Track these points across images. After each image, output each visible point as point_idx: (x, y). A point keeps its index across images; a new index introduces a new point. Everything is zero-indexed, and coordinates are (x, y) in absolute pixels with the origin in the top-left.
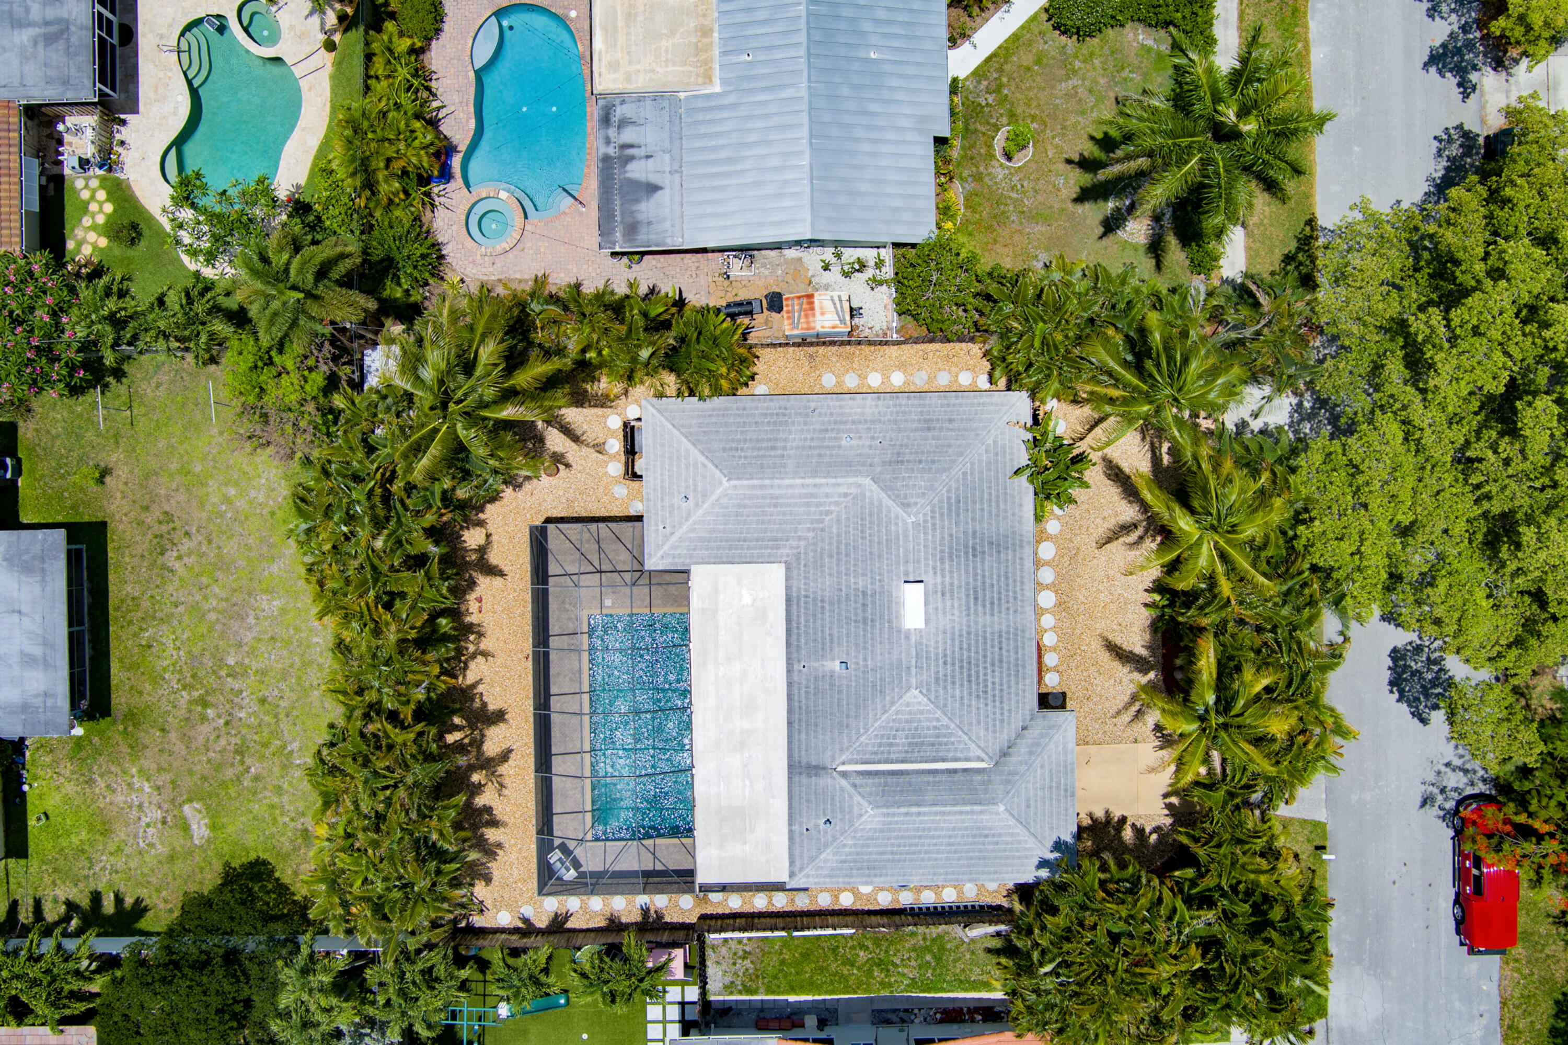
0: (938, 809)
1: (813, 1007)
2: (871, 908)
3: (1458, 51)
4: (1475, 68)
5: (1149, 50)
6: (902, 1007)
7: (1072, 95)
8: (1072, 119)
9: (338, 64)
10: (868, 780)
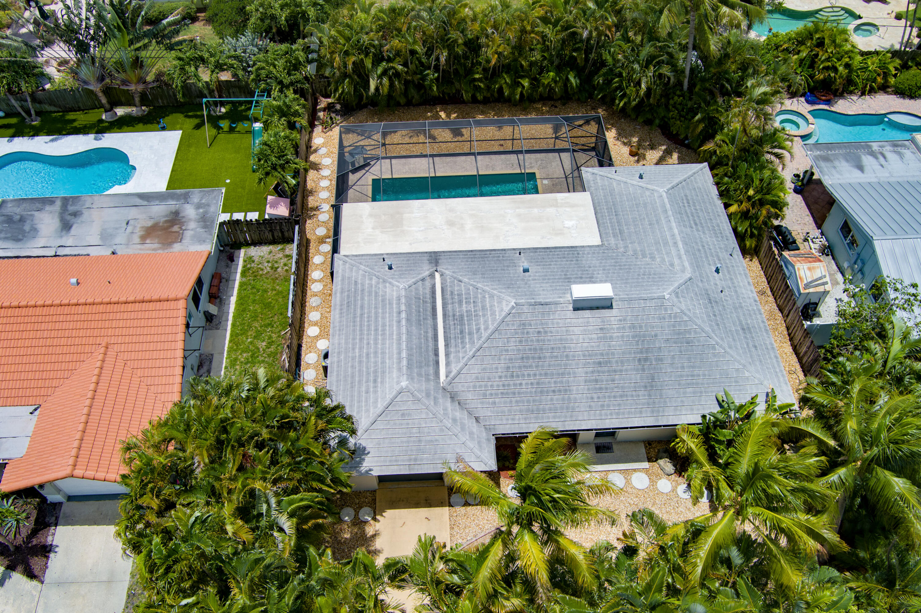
0: (404, 337)
1: (223, 312)
2: (304, 348)
10: (428, 291)
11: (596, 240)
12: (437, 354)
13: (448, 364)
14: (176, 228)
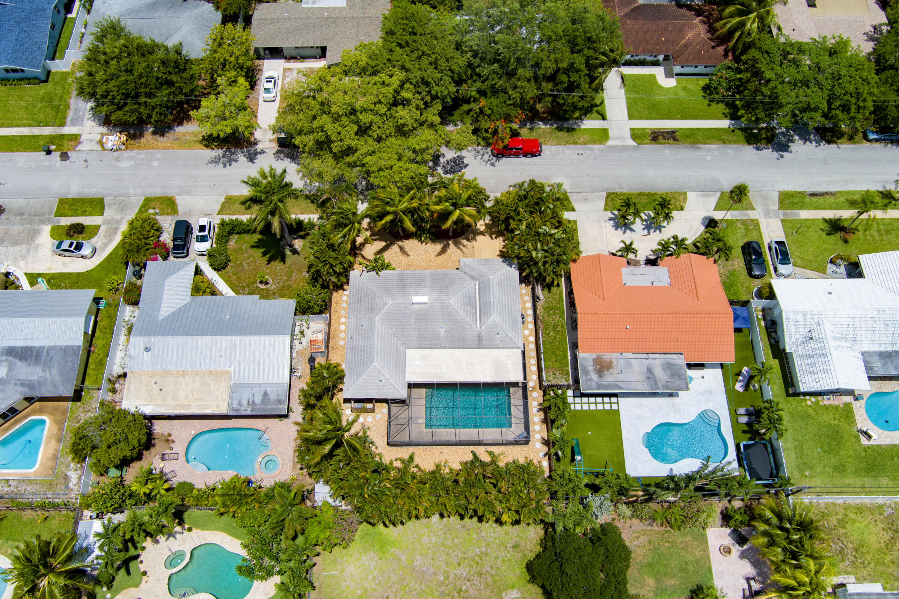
2: (534, 331)
3: (250, 154)
4: (256, 150)
5: (236, 241)
6: (570, 321)
7: (249, 264)
8: (257, 264)
9: (197, 527)
10: (483, 319)
11: (409, 352)
12: (479, 293)
13: (475, 289)
14: (598, 367)
